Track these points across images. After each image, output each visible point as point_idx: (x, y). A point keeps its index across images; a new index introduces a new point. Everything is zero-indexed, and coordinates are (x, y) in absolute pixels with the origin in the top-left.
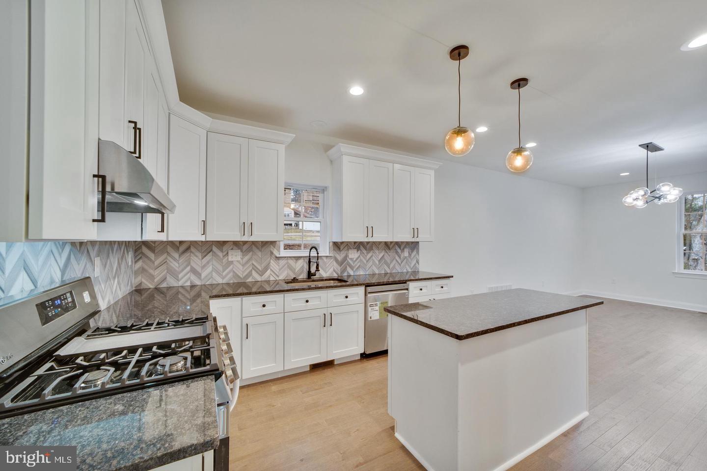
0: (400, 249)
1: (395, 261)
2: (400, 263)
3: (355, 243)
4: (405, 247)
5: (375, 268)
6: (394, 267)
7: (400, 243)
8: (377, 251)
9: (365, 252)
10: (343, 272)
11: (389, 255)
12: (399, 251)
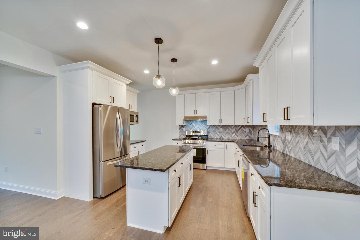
0: (327, 137)
1: (319, 152)
2: (327, 158)
3: (289, 126)
4: (334, 134)
5: (302, 155)
6: (318, 161)
7: (326, 128)
8: (302, 136)
9: (294, 135)
10: (284, 150)
11: (313, 143)
12: (325, 139)
